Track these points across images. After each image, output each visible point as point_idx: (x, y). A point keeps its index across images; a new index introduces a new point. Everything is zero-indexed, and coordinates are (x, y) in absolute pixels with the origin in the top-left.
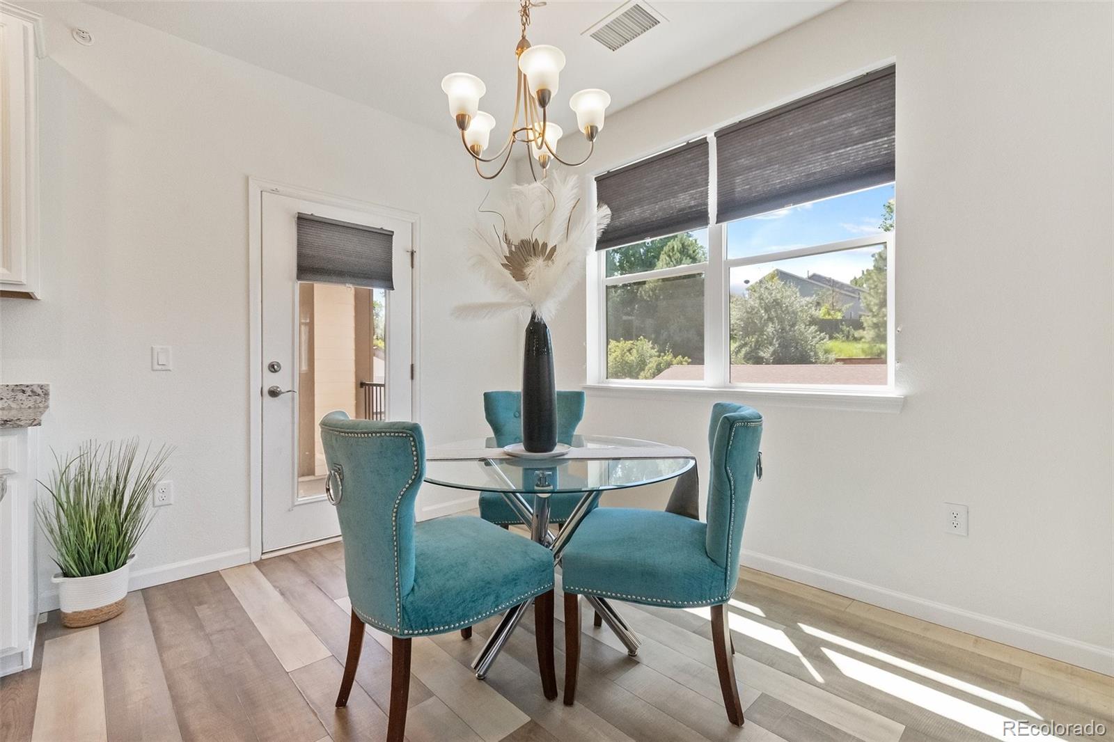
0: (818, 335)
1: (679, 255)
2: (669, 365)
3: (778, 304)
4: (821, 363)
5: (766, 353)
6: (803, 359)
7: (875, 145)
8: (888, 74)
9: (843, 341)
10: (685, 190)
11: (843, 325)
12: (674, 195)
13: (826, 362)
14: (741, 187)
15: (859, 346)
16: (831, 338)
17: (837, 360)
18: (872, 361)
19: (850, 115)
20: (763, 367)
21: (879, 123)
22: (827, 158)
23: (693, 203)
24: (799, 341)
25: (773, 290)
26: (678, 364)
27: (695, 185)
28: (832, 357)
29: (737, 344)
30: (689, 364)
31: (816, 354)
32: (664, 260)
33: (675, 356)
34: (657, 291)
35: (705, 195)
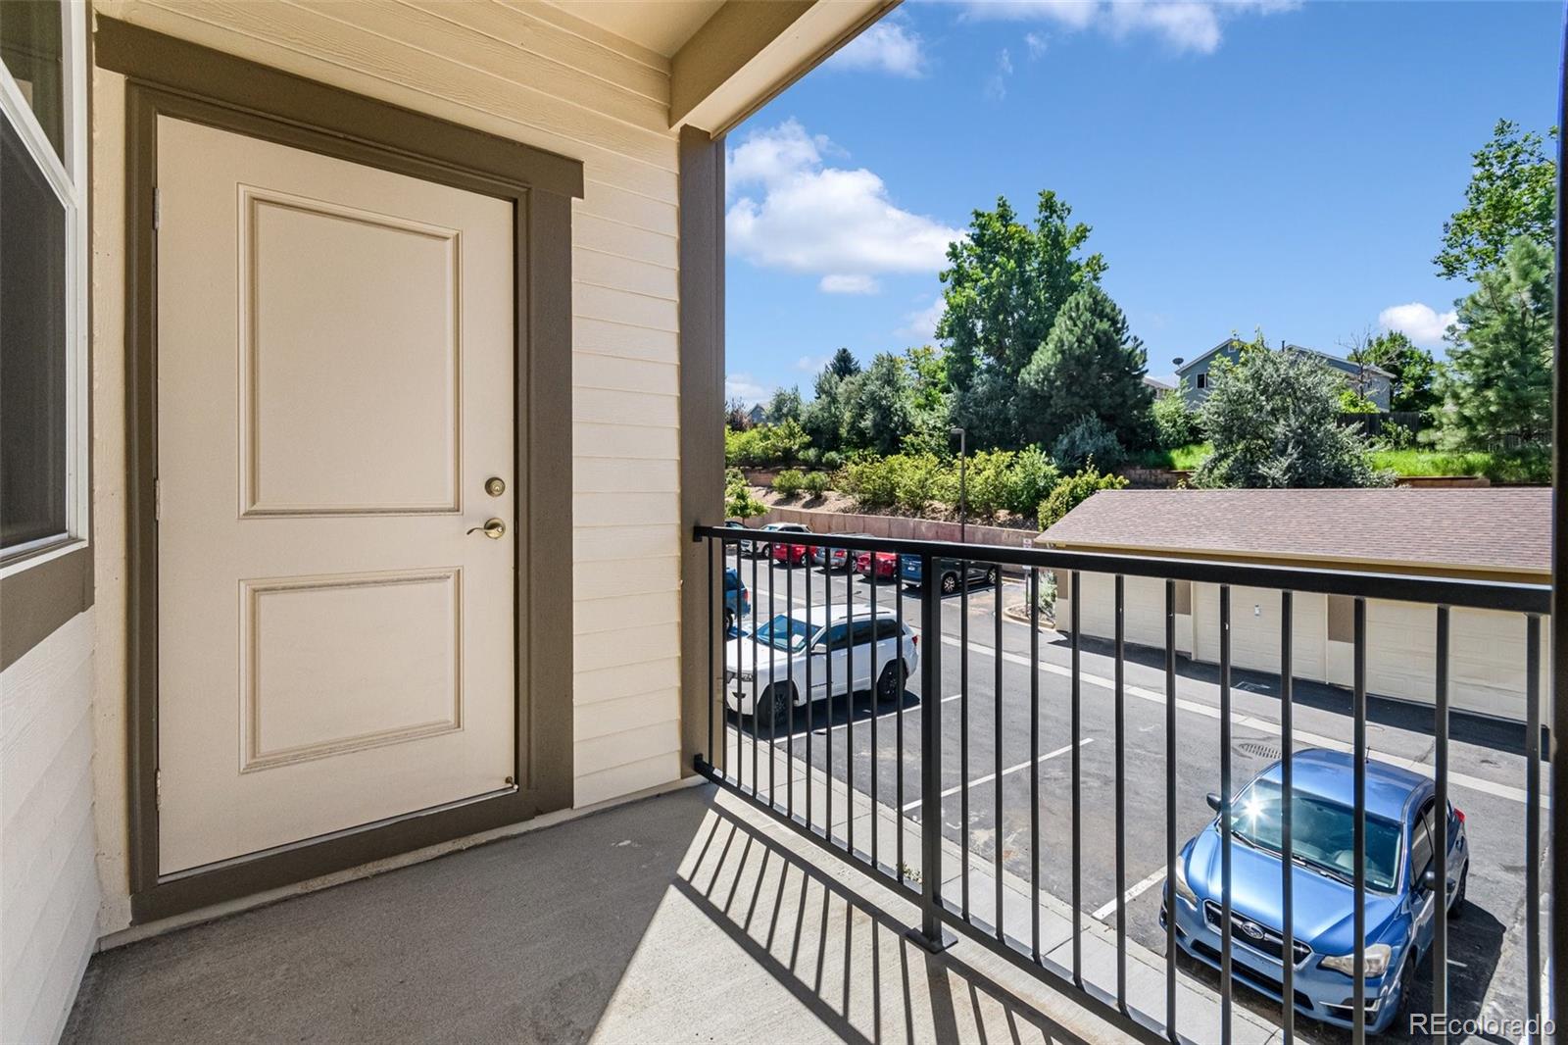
1: (1089, 315)
2: (1092, 489)
3: (1290, 385)
4: (1371, 486)
5: (1276, 469)
6: (1341, 478)
13: (1379, 483)
15: (1426, 456)
17: (1399, 481)
18: (1455, 482)
20: (1268, 492)
25: (1281, 363)
26: (1107, 488)
28: (1389, 475)
30: (1125, 487)
31: (1362, 471)
32: (1063, 325)
33: (1102, 475)
34: (1052, 374)
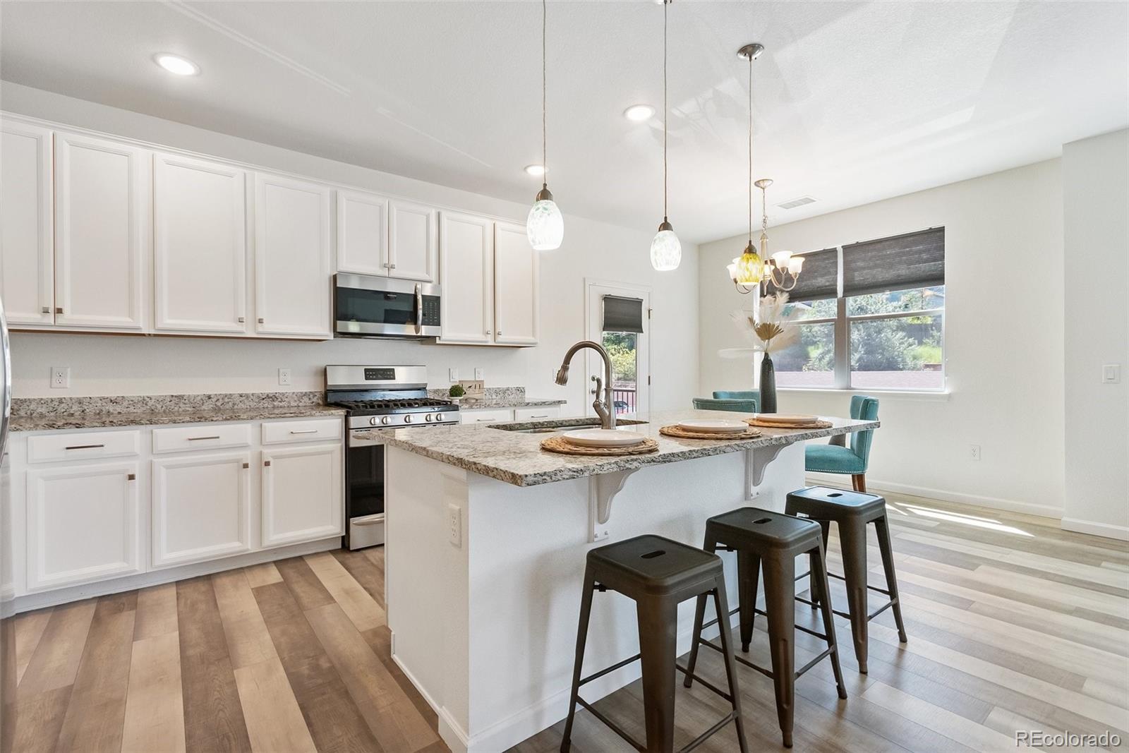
0: (906, 341)
4: (909, 370)
5: (851, 360)
6: (890, 366)
7: (935, 265)
8: (942, 230)
9: (933, 347)
10: (822, 276)
11: (932, 330)
12: (815, 278)
13: (914, 368)
14: (858, 278)
16: (920, 343)
17: (927, 366)
19: (921, 247)
21: (937, 254)
22: (909, 268)
23: (827, 284)
24: (887, 348)
27: (829, 273)
28: (921, 363)
29: (820, 351)
31: (904, 361)
35: (836, 280)
